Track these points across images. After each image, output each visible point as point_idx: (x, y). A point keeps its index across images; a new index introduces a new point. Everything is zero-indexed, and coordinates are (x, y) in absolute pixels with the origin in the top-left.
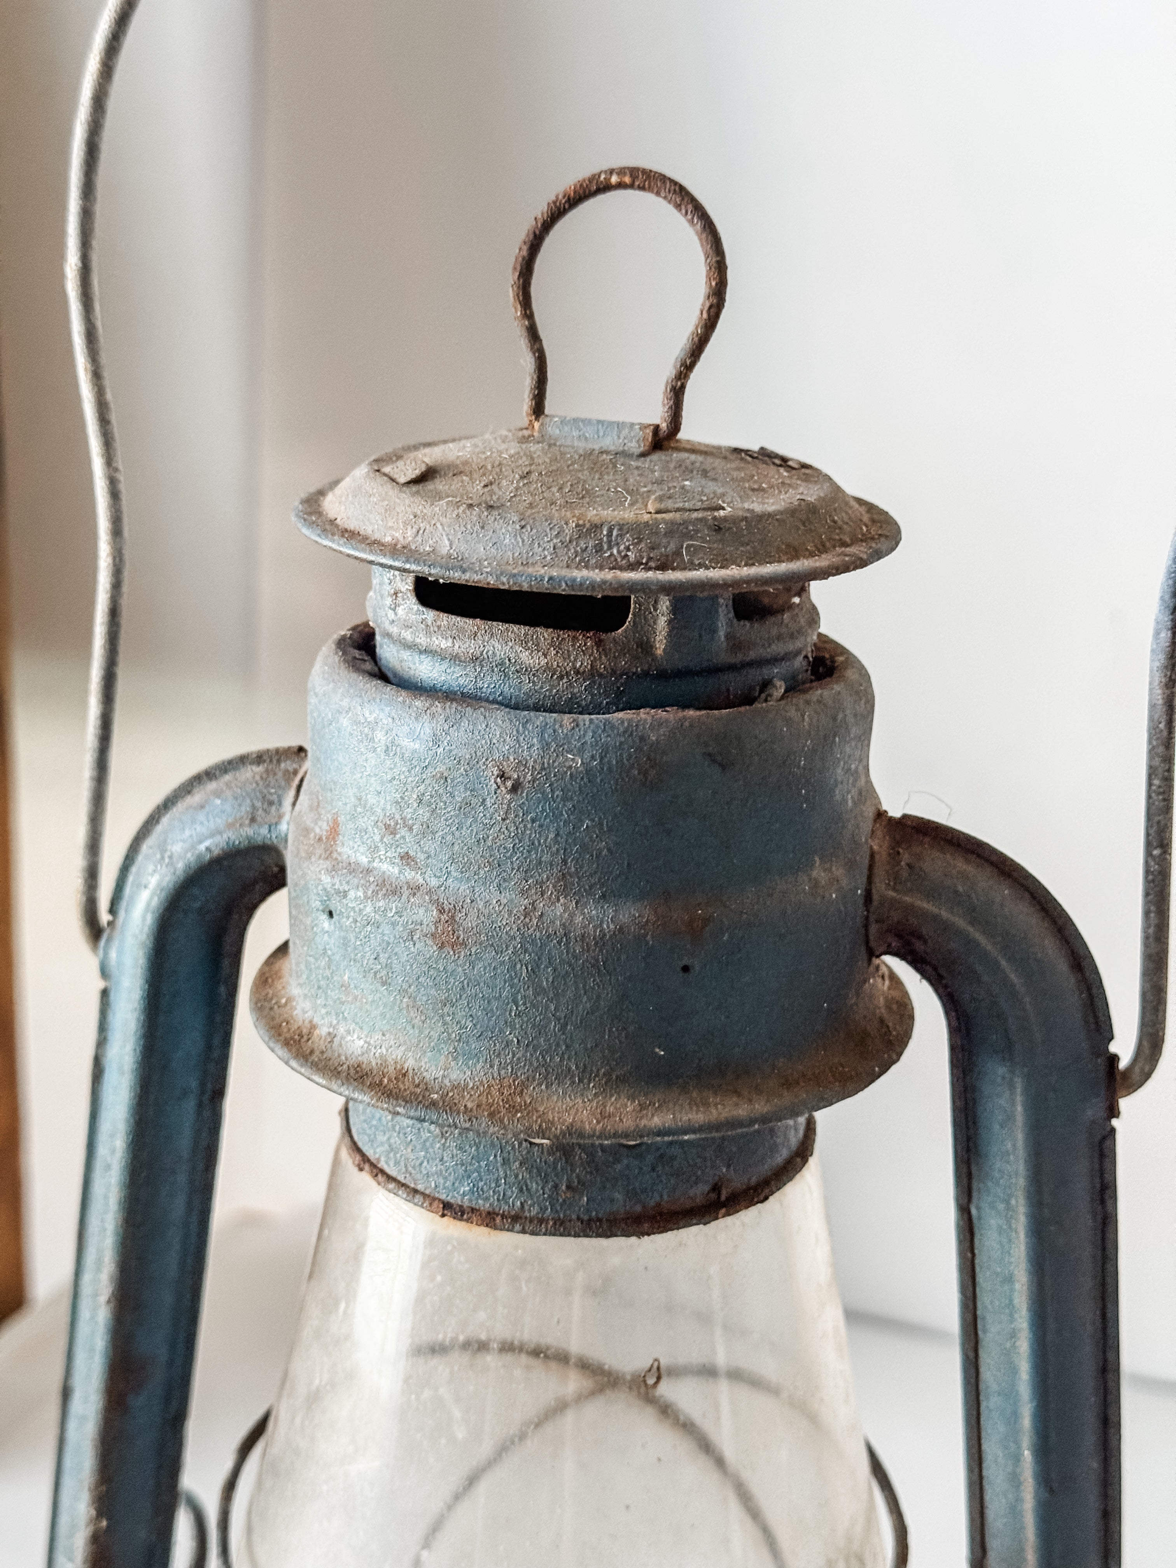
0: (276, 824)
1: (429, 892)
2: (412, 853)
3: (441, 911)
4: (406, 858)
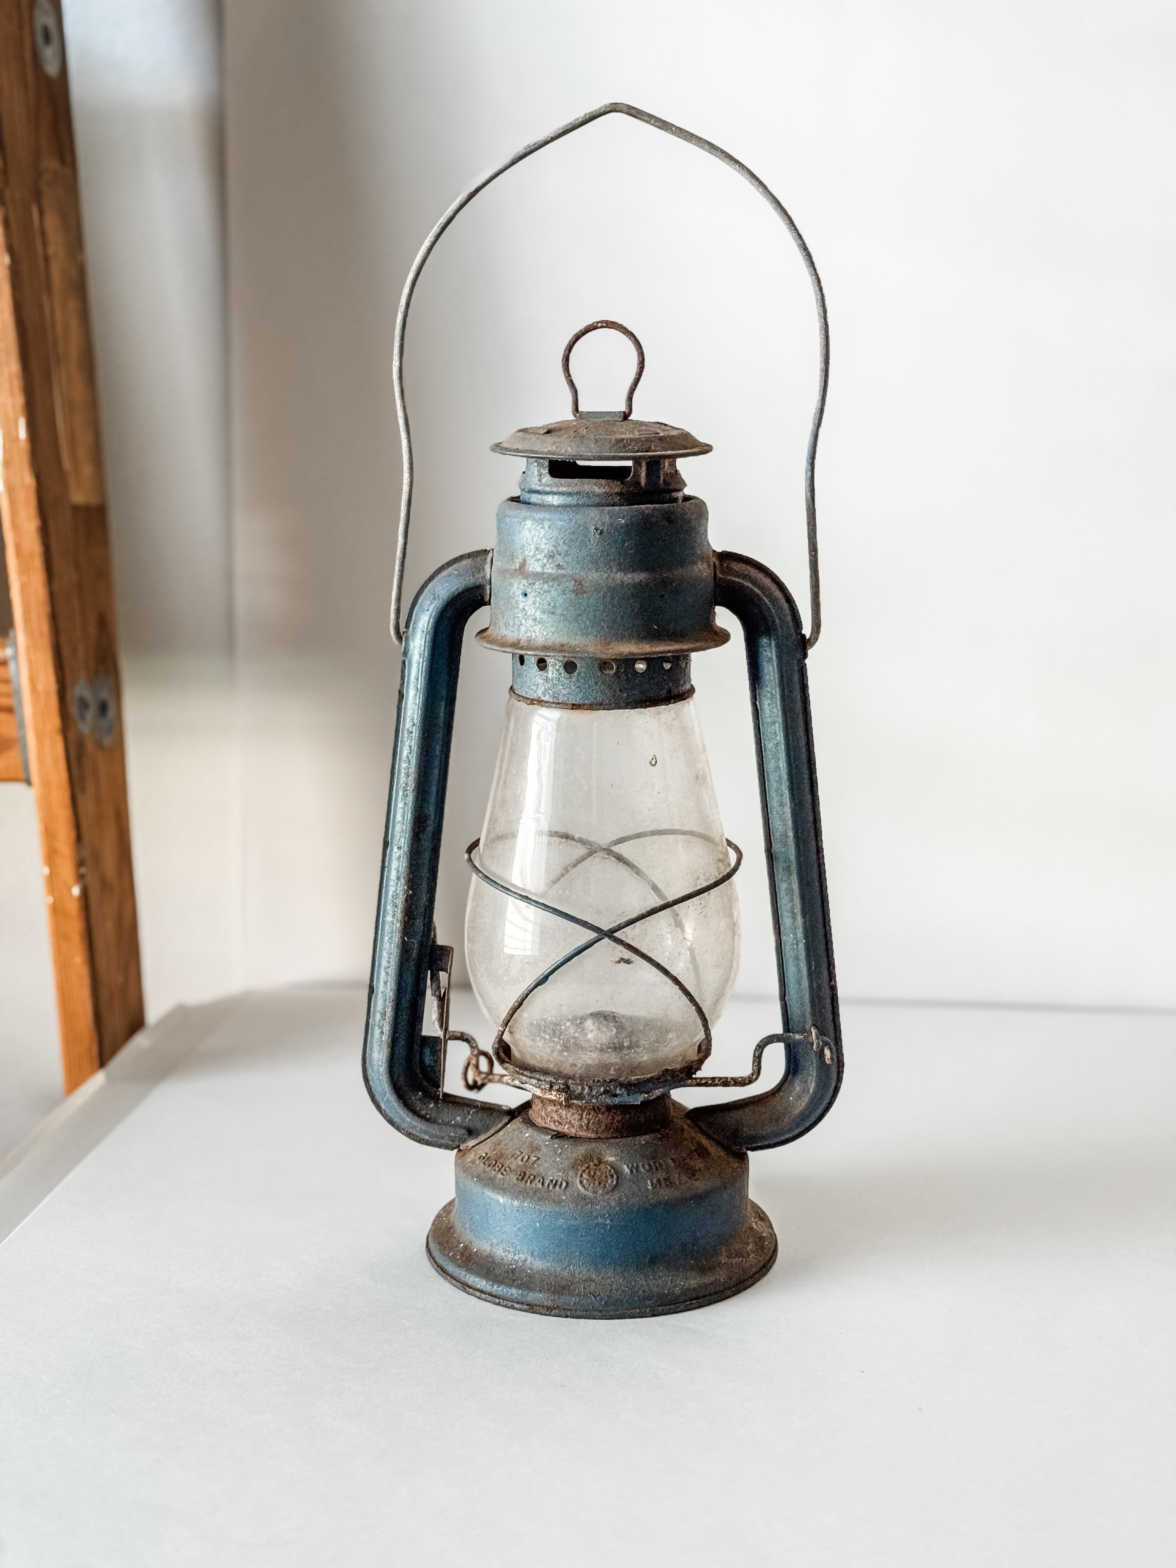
0: (484, 576)
1: (570, 576)
2: (561, 564)
3: (575, 581)
4: (559, 566)
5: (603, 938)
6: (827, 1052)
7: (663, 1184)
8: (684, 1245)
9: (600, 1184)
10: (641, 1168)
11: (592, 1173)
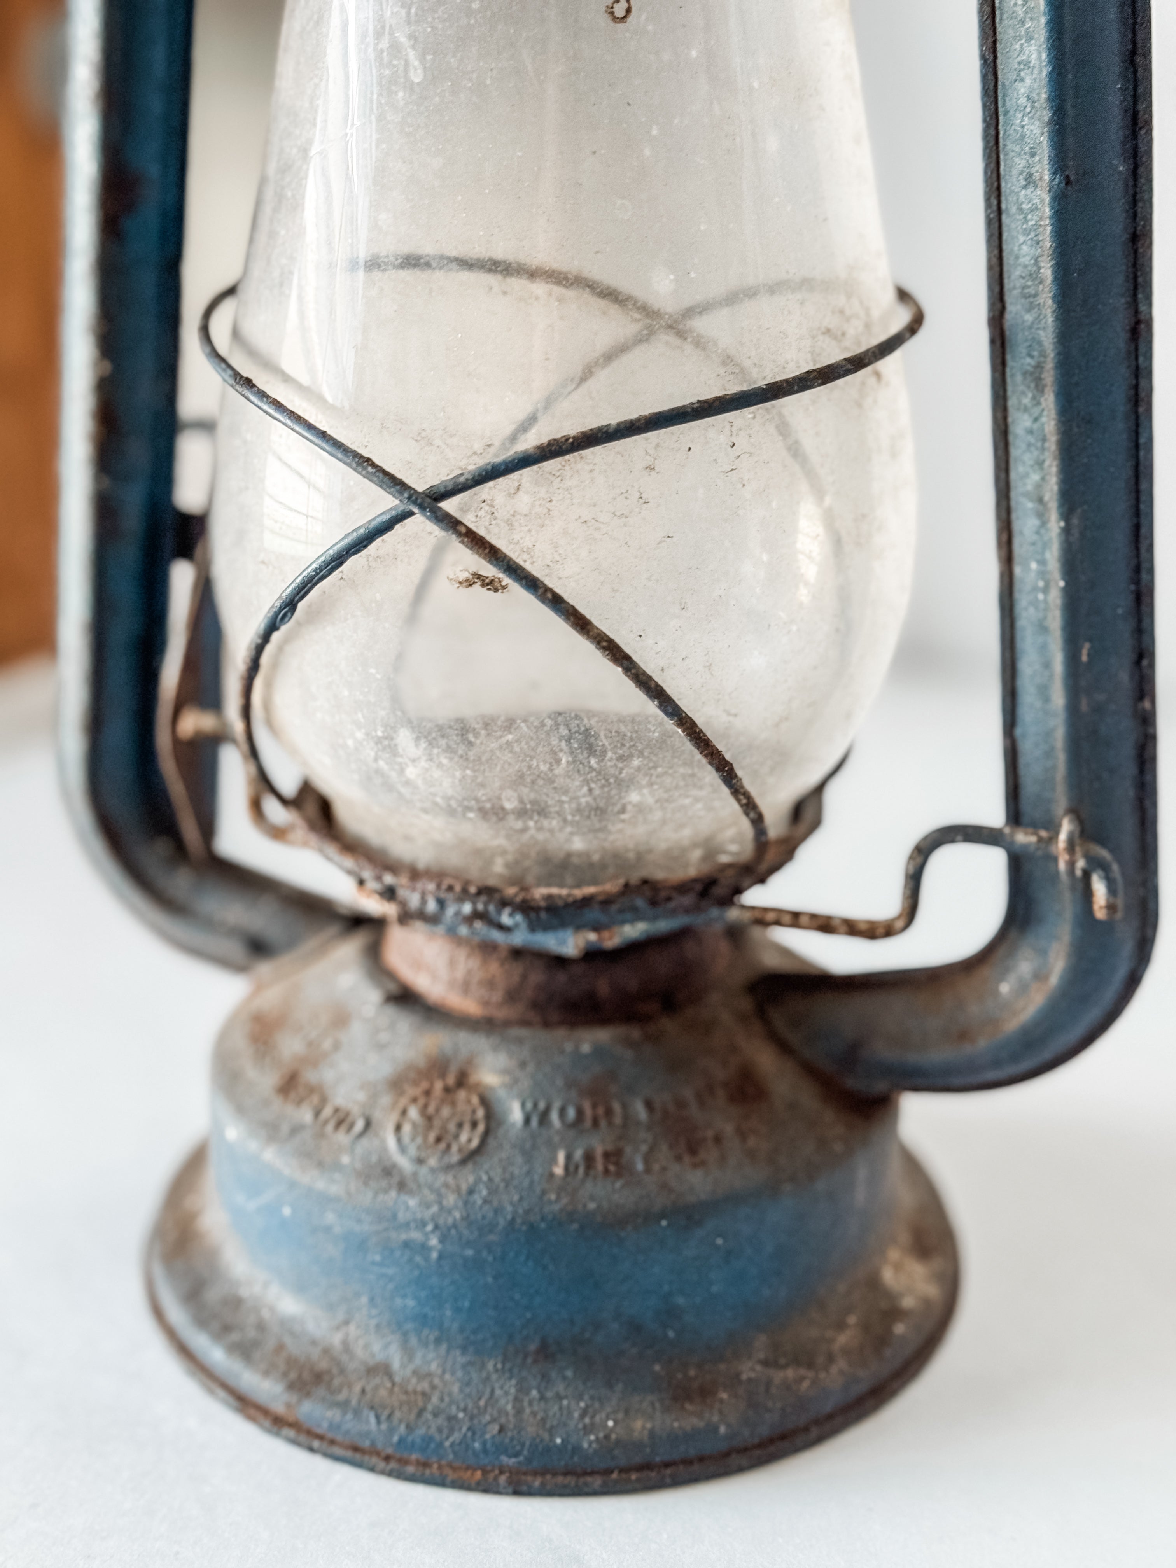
5: (411, 514)
6: (1099, 888)
7: (600, 1165)
8: (635, 1328)
9: (438, 1140)
10: (554, 1117)
11: (431, 1109)
